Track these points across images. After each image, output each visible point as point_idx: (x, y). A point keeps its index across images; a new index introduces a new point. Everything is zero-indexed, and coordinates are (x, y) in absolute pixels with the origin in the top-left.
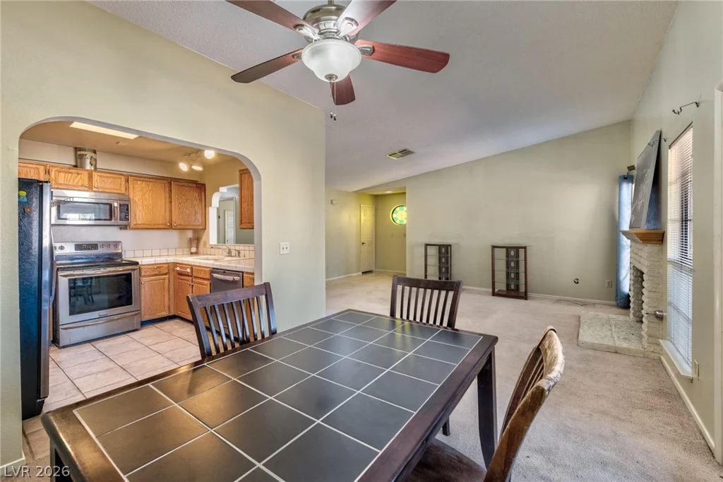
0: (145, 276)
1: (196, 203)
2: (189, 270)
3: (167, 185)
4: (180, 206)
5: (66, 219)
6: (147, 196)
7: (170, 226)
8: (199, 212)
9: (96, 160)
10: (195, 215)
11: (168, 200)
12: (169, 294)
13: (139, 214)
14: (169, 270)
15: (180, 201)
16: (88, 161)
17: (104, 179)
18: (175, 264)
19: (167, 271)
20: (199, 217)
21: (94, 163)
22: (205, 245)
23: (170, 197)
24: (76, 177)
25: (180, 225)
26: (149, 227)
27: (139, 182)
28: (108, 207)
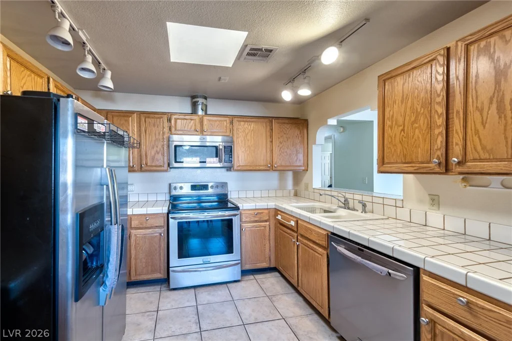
0: (246, 222)
1: (298, 141)
2: (293, 223)
3: (268, 124)
4: (281, 146)
5: (182, 162)
6: (249, 137)
7: (271, 168)
8: (301, 151)
9: (206, 106)
10: (296, 155)
11: (269, 140)
12: (270, 243)
13: (241, 156)
14: (269, 217)
15: (281, 140)
16: (200, 107)
17: (211, 123)
18: (277, 211)
19: (267, 218)
20: (301, 156)
21: (204, 109)
22: (307, 188)
23: (271, 136)
24: (190, 122)
25: (282, 166)
26: (251, 168)
27: (242, 123)
28: (214, 149)
